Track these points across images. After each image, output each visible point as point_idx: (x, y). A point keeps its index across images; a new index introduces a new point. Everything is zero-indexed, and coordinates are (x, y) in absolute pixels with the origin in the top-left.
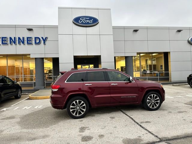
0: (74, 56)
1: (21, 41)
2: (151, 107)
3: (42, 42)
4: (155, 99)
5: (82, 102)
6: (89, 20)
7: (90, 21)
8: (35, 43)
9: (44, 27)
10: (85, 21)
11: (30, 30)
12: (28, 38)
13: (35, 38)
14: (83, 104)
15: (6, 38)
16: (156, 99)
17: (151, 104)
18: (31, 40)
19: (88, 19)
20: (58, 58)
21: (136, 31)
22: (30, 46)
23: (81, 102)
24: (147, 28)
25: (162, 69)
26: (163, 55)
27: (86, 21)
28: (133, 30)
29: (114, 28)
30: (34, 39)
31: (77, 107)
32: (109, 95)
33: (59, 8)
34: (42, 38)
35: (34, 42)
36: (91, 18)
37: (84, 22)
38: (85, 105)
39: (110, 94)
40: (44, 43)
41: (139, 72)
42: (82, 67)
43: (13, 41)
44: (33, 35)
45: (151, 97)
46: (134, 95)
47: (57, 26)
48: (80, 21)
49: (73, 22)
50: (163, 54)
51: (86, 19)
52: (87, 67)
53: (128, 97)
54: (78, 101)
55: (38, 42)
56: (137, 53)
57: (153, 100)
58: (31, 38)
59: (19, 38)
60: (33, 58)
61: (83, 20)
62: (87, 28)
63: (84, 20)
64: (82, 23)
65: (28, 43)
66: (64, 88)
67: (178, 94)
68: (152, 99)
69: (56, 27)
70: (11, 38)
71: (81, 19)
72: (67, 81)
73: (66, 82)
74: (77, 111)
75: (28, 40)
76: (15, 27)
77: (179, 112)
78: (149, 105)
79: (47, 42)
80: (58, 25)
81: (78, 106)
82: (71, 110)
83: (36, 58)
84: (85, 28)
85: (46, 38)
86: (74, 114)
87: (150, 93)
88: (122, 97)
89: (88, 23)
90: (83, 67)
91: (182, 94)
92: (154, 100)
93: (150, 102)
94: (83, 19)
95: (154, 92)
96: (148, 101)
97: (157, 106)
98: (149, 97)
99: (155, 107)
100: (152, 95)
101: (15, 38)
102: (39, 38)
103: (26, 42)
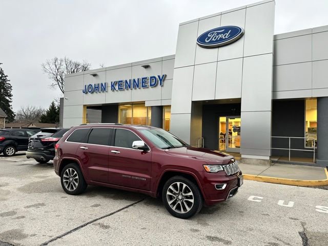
0: (192, 102)
1: (136, 84)
2: (174, 208)
6: (223, 33)
8: (151, 85)
9: (162, 60)
10: (215, 38)
11: (147, 67)
12: (143, 79)
13: (151, 78)
14: (76, 175)
15: (122, 81)
17: (176, 201)
18: (146, 82)
19: (221, 33)
23: (74, 172)
27: (217, 37)
30: (149, 80)
31: (70, 178)
33: (181, 25)
34: (159, 76)
35: (149, 84)
38: (77, 177)
40: (161, 84)
43: (128, 85)
44: (147, 74)
46: (144, 176)
47: (175, 55)
49: (198, 44)
51: (218, 34)
53: (133, 177)
54: (71, 170)
55: (154, 83)
57: (179, 194)
58: (146, 78)
59: (134, 81)
60: (148, 107)
61: (212, 36)
62: (221, 49)
63: (214, 36)
64: (211, 42)
65: (143, 86)
68: (178, 192)
70: (126, 82)
71: (209, 36)
73: (66, 141)
74: (70, 183)
75: (143, 82)
76: (132, 65)
78: (170, 203)
82: (64, 180)
83: (152, 107)
85: (163, 76)
86: (66, 187)
88: (123, 176)
89: (221, 39)
90: (230, 120)
92: (182, 195)
93: (173, 197)
94: (213, 34)
96: (168, 193)
97: (188, 209)
98: (171, 187)
99: (182, 212)
100: (178, 184)
101: (130, 80)
102: (155, 77)
103: (141, 84)
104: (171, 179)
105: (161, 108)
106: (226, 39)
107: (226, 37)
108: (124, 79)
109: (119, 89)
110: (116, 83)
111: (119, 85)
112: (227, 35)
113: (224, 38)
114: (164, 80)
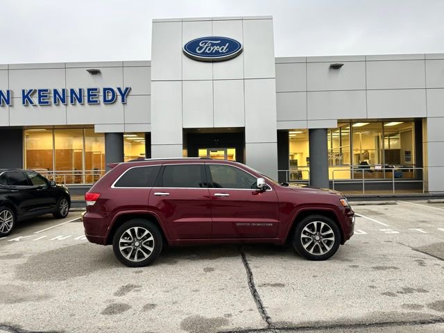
0: (184, 129)
1: (76, 97)
2: (311, 252)
3: (120, 98)
4: (323, 232)
5: (147, 232)
6: (219, 45)
7: (222, 49)
8: (105, 101)
9: (123, 65)
10: (209, 50)
11: (95, 72)
12: (89, 90)
13: (105, 90)
14: (148, 236)
15: (47, 90)
16: (324, 234)
17: (313, 244)
18: (96, 95)
19: (217, 45)
20: (150, 133)
21: (336, 67)
22: (94, 108)
23: (144, 231)
24: (366, 60)
25: (409, 159)
26: (412, 127)
27: (212, 48)
28: (328, 65)
29: (280, 62)
30: (102, 93)
31: (134, 242)
32: (209, 220)
33: (154, 22)
34: (119, 89)
35: (101, 99)
36: (223, 41)
37: (207, 51)
38: (151, 238)
39: (210, 216)
40: (123, 100)
41: (349, 168)
42: (208, 153)
43: (60, 98)
44: (99, 83)
45: (311, 227)
46: (270, 221)
47: (150, 62)
48: (199, 50)
49: (184, 53)
50: (413, 124)
51: (213, 45)
52: (221, 153)
53: (253, 224)
54: (136, 229)
55: (110, 98)
56: (338, 120)
57: (316, 234)
58: (96, 89)
59: (72, 91)
60: (100, 134)
61: (205, 46)
62: (215, 64)
63: (207, 47)
64: (204, 53)
65: (89, 101)
66: (107, 200)
67: (421, 224)
68: (314, 233)
69: (146, 65)
70: (56, 92)
71: (201, 45)
72: (115, 186)
73: (113, 187)
74: (135, 250)
75: (89, 95)
76: (65, 67)
77: (378, 268)
78: (305, 246)
79: (129, 99)
80: (150, 60)
81: (137, 240)
82: (121, 248)
84: (211, 64)
85: (127, 89)
86: (128, 257)
87: (310, 217)
88: (238, 224)
89: (217, 53)
90: (211, 153)
91: (429, 225)
92: (320, 235)
93: (309, 239)
94: (206, 43)
95: (321, 217)
96: (303, 236)
97: (329, 249)
98: (306, 229)
99: (322, 253)
100: (315, 223)
101: (63, 90)
102: (112, 90)
103: (86, 98)
104: (307, 219)
105: (120, 136)
106: (223, 53)
107: (224, 51)
108: (51, 88)
109: (40, 102)
110: (32, 92)
111: (40, 97)
112: (225, 48)
113: (220, 51)
114: (127, 95)
